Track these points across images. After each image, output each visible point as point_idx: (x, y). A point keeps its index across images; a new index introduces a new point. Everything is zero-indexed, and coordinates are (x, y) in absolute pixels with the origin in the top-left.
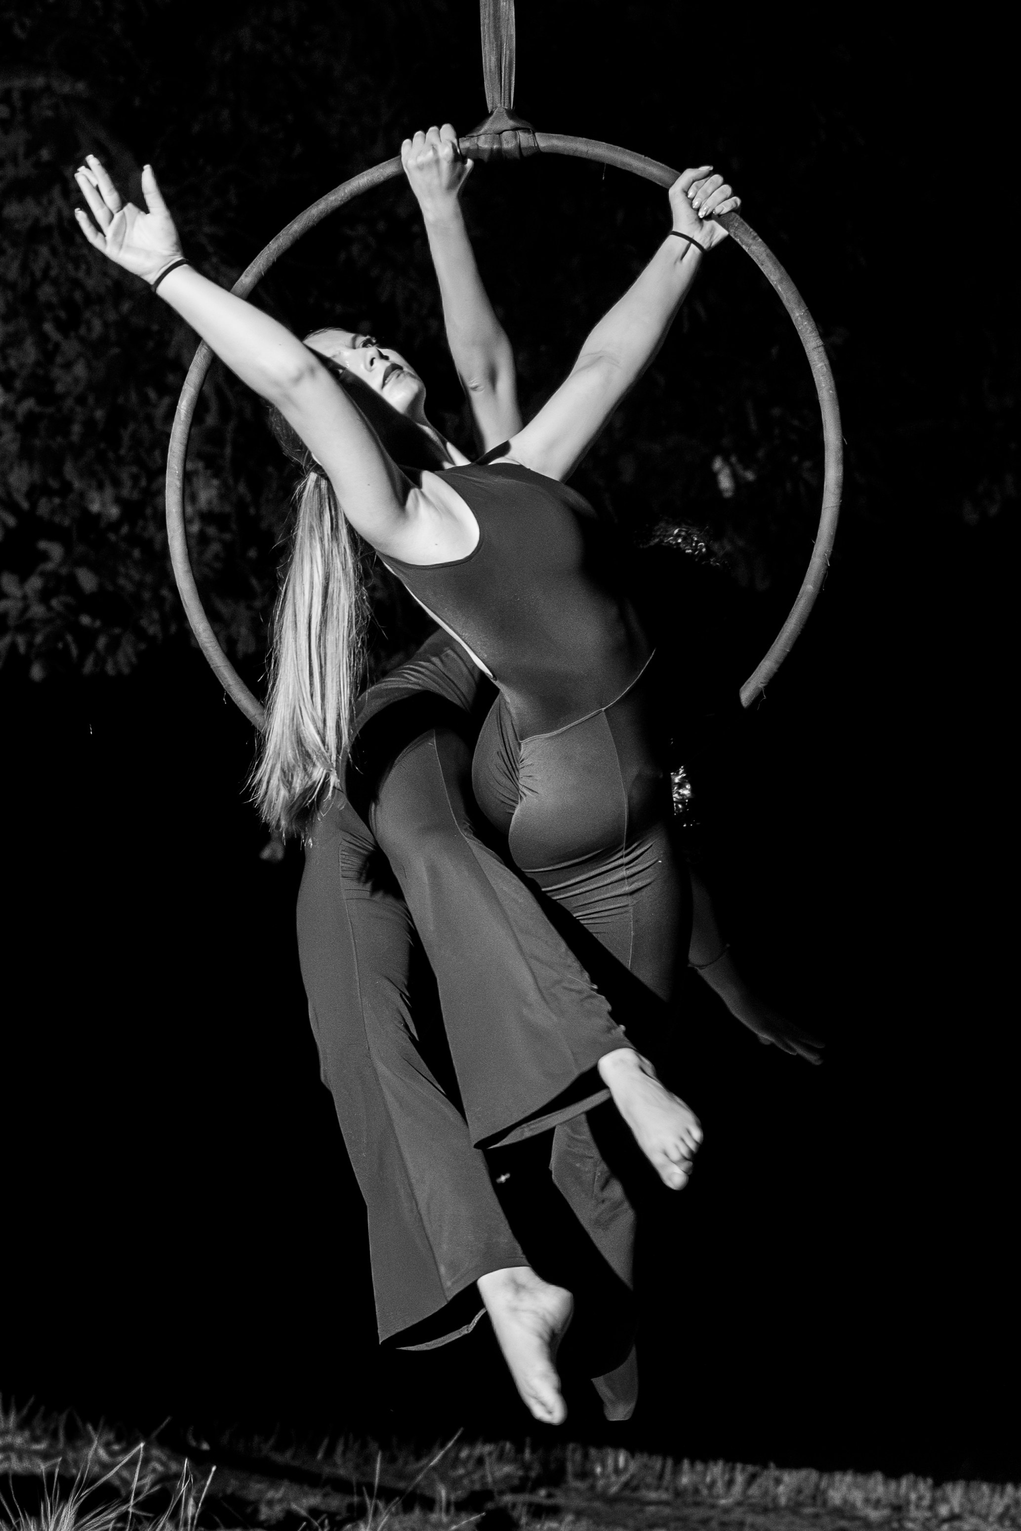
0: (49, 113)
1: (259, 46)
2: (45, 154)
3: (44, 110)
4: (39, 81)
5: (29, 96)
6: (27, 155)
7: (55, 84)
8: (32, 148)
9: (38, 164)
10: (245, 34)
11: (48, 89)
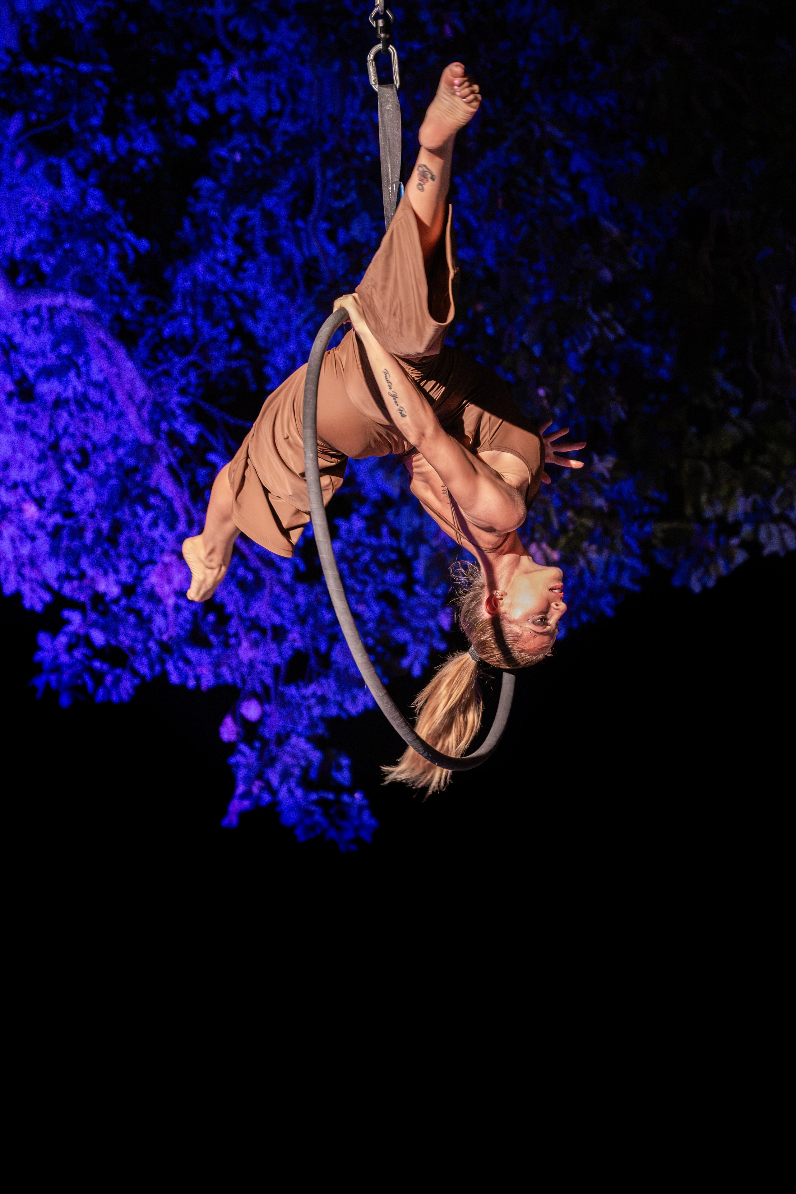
0: (66, 322)
1: (209, 277)
2: (64, 350)
3: (63, 320)
4: (60, 300)
5: (53, 311)
6: (52, 350)
7: (71, 302)
8: (56, 346)
9: (60, 356)
10: (200, 268)
11: (66, 306)
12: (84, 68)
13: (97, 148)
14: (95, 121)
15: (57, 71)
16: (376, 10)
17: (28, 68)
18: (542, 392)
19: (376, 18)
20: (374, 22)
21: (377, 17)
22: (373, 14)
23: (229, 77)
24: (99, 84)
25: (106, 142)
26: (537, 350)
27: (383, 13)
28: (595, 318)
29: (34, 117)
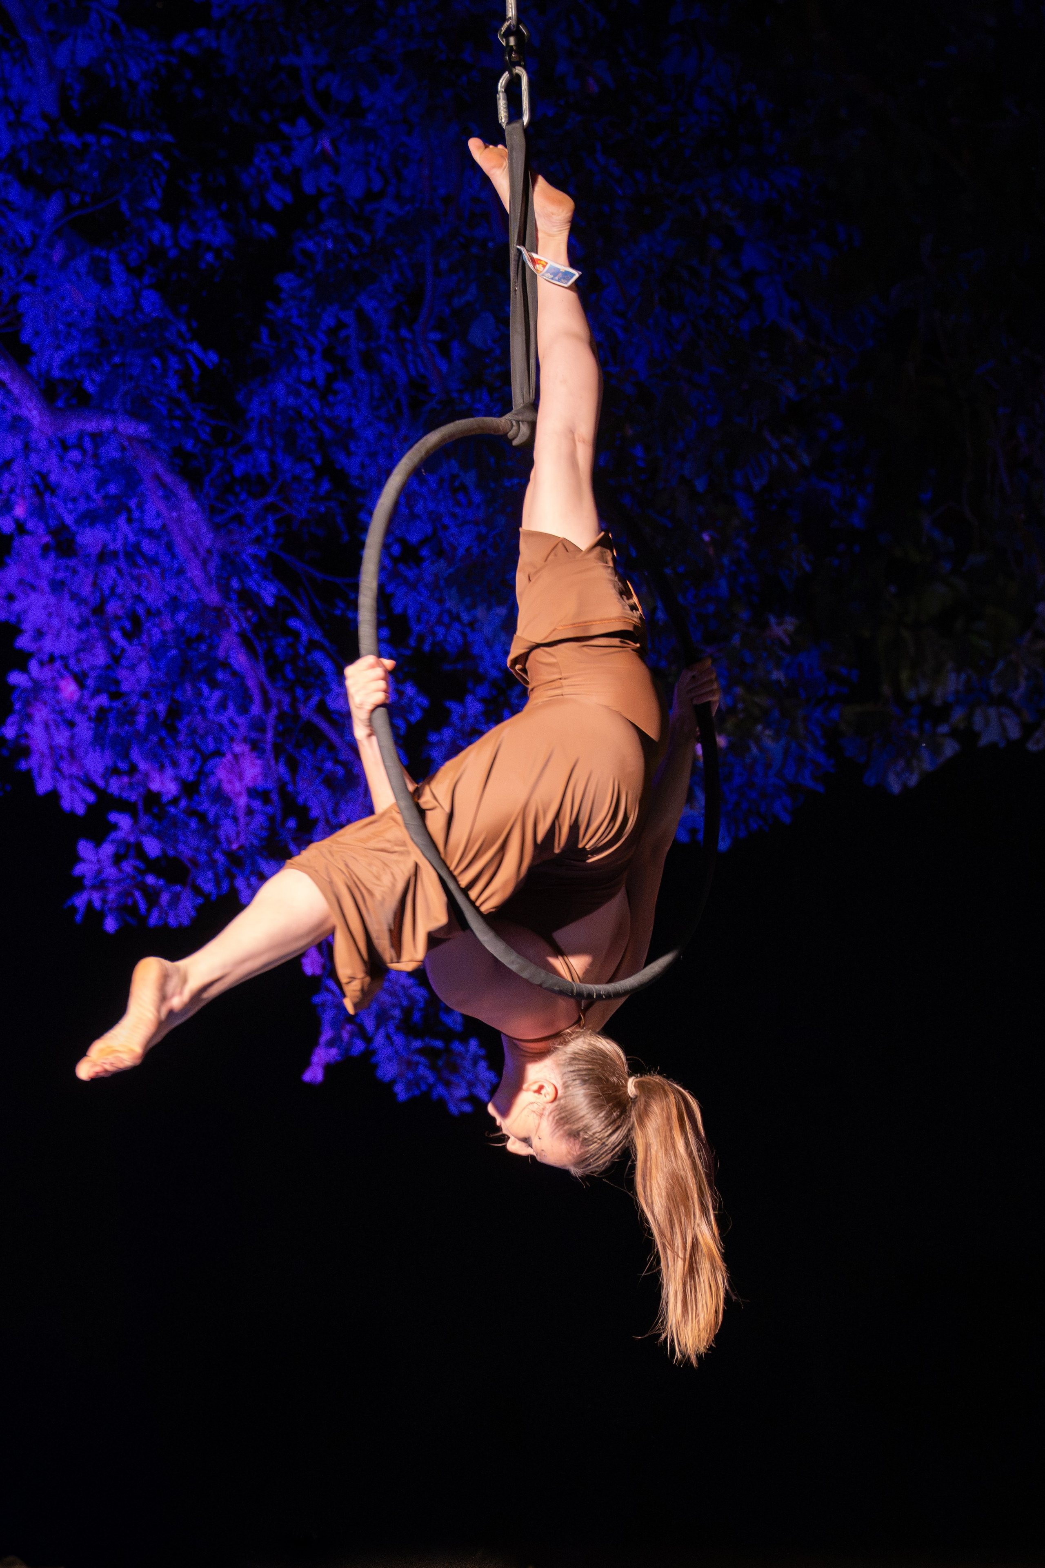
12: (137, 136)
13: (155, 237)
14: (153, 204)
15: (105, 141)
16: (506, 24)
17: (70, 139)
18: (706, 537)
19: (506, 35)
20: (504, 40)
21: (508, 33)
22: (503, 29)
23: (318, 149)
24: (158, 157)
25: (167, 230)
26: (700, 485)
27: (514, 29)
28: (775, 445)
29: (76, 199)
